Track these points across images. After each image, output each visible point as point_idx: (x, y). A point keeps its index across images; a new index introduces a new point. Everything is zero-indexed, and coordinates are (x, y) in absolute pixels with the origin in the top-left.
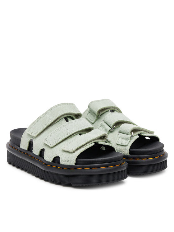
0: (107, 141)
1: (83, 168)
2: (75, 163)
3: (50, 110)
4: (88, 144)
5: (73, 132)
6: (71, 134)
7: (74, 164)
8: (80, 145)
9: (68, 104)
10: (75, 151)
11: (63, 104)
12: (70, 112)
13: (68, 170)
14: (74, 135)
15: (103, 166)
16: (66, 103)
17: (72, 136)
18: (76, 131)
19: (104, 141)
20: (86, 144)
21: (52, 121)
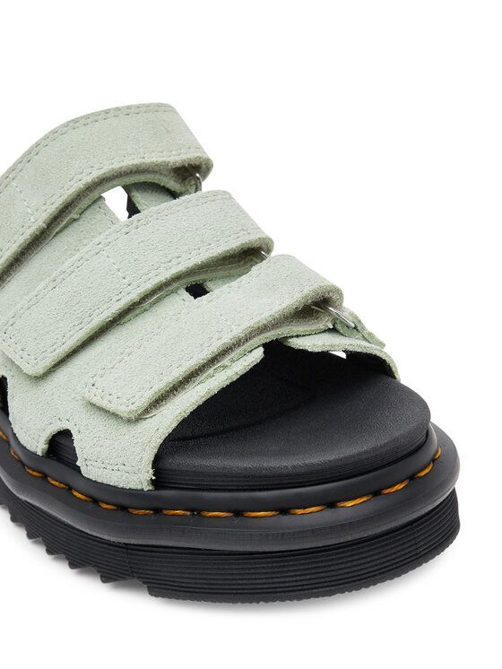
0: (339, 327)
1: (197, 510)
2: (153, 482)
3: (27, 158)
4: (226, 361)
5: (149, 285)
6: (134, 296)
7: (147, 487)
8: (177, 373)
9: (128, 111)
10: (147, 411)
11: (99, 113)
12: (136, 162)
13: (120, 514)
14: (159, 300)
15: (306, 502)
16: (118, 109)
17: (145, 305)
18: (165, 275)
19: (321, 326)
20: (213, 360)
21: (38, 221)
